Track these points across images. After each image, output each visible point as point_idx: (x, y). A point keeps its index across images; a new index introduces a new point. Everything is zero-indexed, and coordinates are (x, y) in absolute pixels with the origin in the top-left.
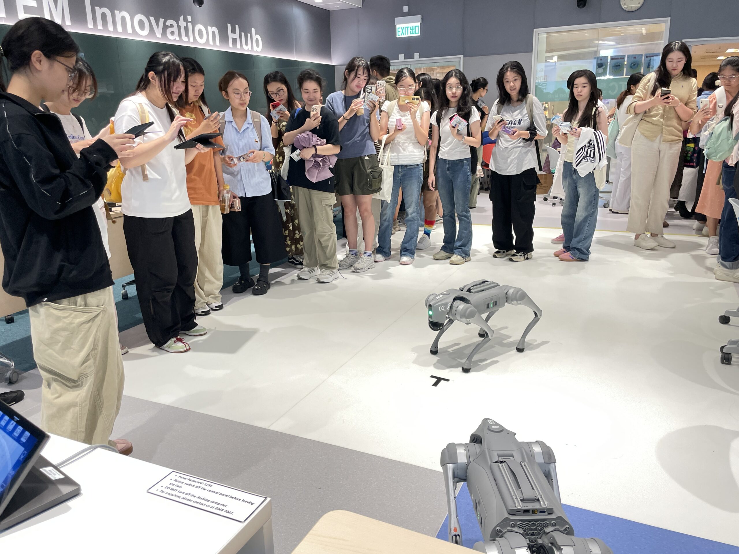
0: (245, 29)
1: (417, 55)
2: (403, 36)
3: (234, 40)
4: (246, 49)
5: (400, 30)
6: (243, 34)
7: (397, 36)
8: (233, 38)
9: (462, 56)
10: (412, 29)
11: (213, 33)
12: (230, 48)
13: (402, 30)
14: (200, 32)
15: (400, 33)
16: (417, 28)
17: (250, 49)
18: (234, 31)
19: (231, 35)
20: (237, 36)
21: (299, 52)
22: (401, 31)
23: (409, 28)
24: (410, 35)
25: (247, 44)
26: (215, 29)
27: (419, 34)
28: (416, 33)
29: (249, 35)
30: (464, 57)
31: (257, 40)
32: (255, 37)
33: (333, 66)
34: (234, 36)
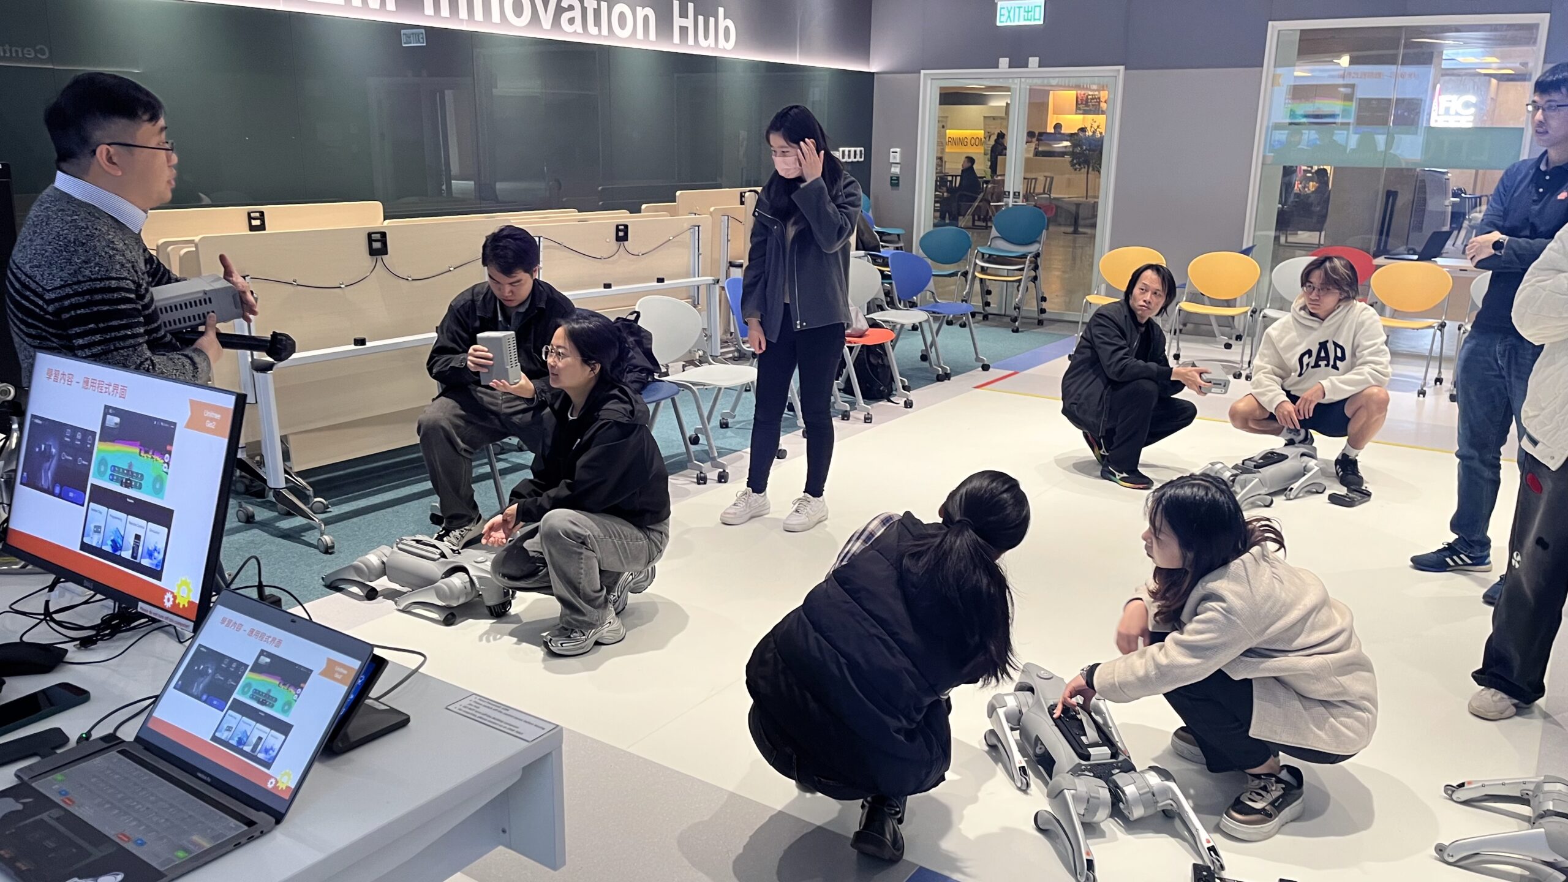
0: (706, 10)
1: (1034, 61)
2: (1009, 24)
3: (684, 30)
4: (705, 47)
5: (1004, 12)
6: (701, 18)
7: (998, 24)
8: (681, 27)
9: (1122, 68)
10: (1028, 12)
11: (646, 18)
12: (675, 46)
13: (1009, 12)
14: (622, 16)
15: (1003, 19)
16: (1037, 9)
17: (713, 45)
18: (684, 14)
19: (678, 22)
20: (689, 23)
21: (806, 51)
22: (1007, 14)
23: (1022, 10)
24: (1022, 23)
25: (706, 37)
26: (649, 12)
27: (1041, 22)
28: (1035, 20)
29: (712, 20)
30: (1126, 69)
31: (727, 29)
32: (724, 23)
33: (871, 75)
34: (684, 22)
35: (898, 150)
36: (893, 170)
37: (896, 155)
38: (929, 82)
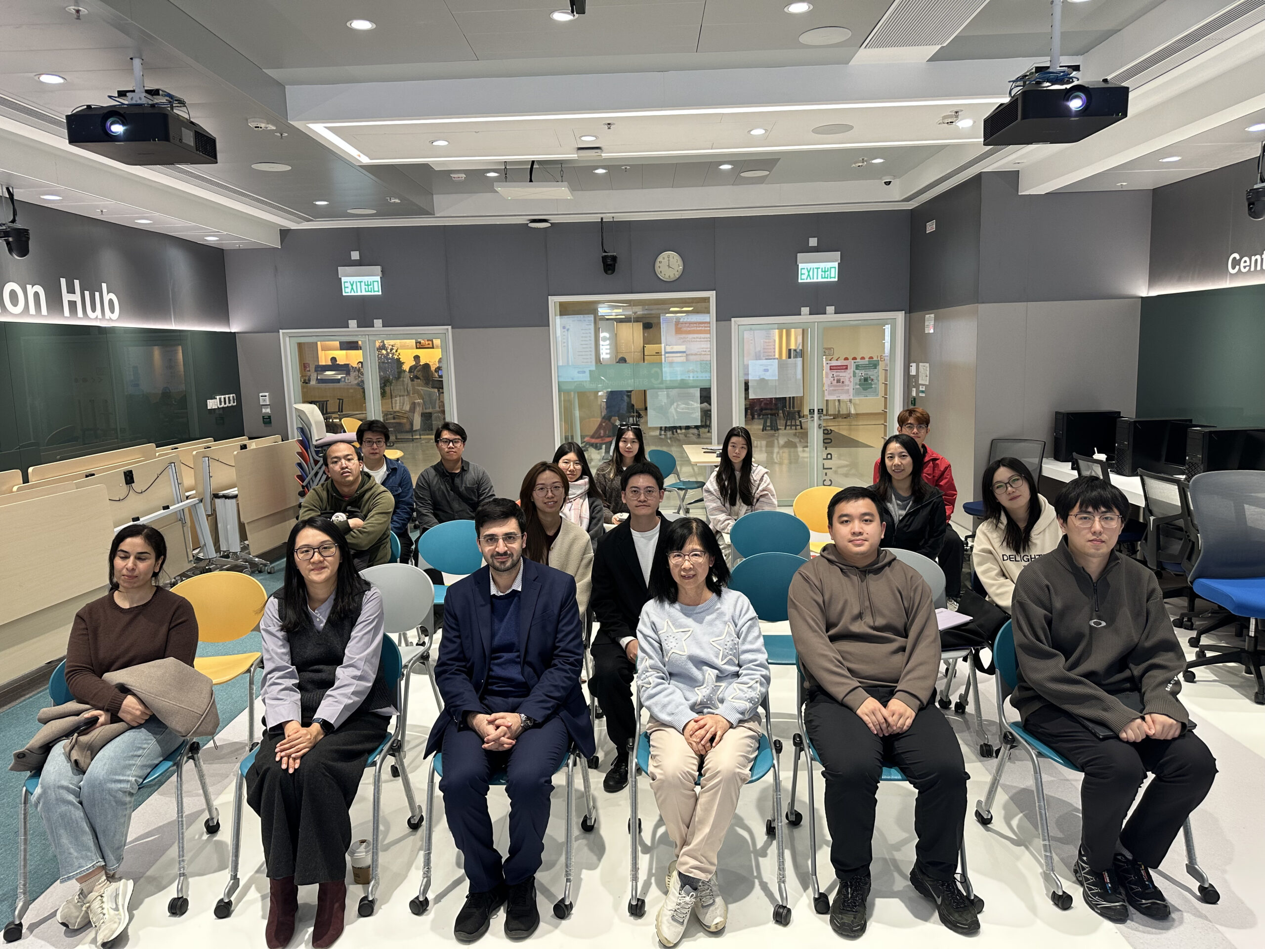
0: (91, 286)
1: (378, 323)
2: (353, 294)
3: (72, 304)
4: (94, 319)
6: (87, 293)
7: (344, 294)
8: (70, 302)
9: (449, 327)
10: (368, 285)
11: (36, 295)
12: (65, 319)
13: (352, 286)
14: (13, 293)
16: (376, 284)
17: (100, 316)
18: (71, 290)
19: (66, 297)
20: (77, 297)
21: (180, 317)
22: (350, 287)
23: (363, 284)
24: (364, 293)
25: (94, 309)
26: (39, 289)
28: (374, 291)
29: (97, 294)
30: (452, 328)
31: (111, 301)
32: (107, 297)
33: (233, 335)
34: (72, 297)
35: (267, 394)
36: (264, 411)
37: (265, 398)
38: (287, 339)
